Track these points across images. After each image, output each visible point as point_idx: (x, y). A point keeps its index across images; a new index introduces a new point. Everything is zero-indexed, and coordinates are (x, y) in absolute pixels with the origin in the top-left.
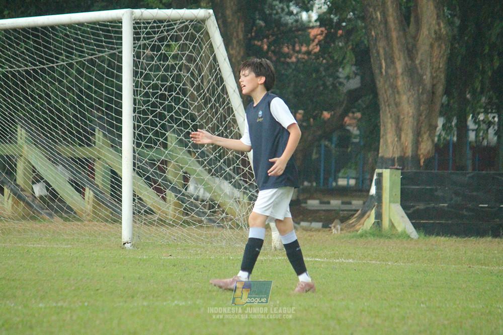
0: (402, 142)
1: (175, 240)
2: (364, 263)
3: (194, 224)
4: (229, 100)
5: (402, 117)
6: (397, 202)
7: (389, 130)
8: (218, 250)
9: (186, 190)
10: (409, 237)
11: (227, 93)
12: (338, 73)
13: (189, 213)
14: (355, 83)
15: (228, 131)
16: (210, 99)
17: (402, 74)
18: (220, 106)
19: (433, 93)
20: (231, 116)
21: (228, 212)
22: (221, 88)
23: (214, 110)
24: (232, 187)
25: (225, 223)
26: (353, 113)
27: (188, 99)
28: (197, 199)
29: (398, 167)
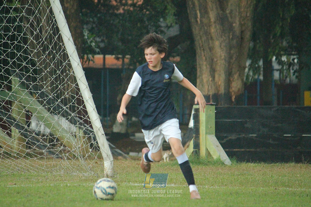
0: (215, 82)
1: (19, 170)
2: (185, 187)
3: (36, 156)
4: (65, 47)
5: (215, 60)
6: (213, 134)
7: (204, 71)
8: (57, 178)
9: (29, 126)
10: (223, 163)
11: (62, 41)
12: (160, 23)
13: (31, 146)
14: (174, 31)
15: (64, 74)
16: (48, 47)
17: (215, 22)
18: (57, 53)
19: (242, 38)
20: (66, 62)
21: (66, 145)
22: (57, 36)
23: (51, 56)
24: (69, 123)
25: (63, 155)
26: (174, 57)
27: (29, 47)
28: (38, 134)
29: (213, 103)
